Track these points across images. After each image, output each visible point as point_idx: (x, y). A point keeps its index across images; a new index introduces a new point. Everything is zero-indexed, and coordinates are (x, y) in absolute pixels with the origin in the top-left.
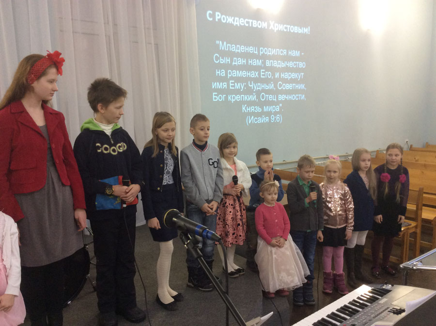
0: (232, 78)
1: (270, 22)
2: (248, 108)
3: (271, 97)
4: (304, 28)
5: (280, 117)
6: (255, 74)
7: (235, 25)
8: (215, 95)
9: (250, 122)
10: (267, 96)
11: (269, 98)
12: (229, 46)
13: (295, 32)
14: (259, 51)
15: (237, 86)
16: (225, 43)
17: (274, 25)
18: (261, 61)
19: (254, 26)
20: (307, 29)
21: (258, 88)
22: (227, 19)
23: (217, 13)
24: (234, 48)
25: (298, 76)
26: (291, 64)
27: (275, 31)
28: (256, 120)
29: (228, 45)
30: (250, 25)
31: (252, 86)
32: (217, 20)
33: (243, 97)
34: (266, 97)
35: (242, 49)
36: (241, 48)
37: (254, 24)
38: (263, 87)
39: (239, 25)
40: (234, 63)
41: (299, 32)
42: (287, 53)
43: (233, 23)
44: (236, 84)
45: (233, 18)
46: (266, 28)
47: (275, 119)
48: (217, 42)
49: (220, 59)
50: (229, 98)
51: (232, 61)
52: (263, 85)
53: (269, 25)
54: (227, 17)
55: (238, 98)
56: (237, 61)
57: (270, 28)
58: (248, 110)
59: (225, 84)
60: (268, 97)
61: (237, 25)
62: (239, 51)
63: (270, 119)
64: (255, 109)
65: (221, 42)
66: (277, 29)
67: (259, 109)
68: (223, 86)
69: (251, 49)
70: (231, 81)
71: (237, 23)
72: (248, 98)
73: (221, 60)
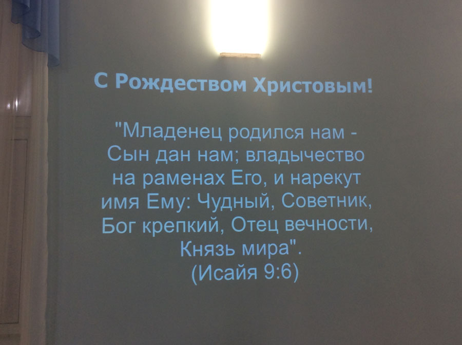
0: (152, 188)
1: (256, 79)
2: (198, 248)
3: (261, 226)
4: (355, 84)
5: (293, 269)
6: (216, 179)
7: (162, 91)
8: (107, 222)
9: (201, 278)
10: (251, 222)
11: (258, 225)
12: (147, 130)
13: (327, 91)
14: (225, 134)
15: (167, 203)
16: (137, 124)
17: (265, 84)
18: (231, 152)
19: (211, 89)
20: (363, 84)
21: (223, 207)
22: (143, 83)
23: (118, 75)
24: (159, 133)
25: (342, 178)
26: (318, 156)
27: (270, 94)
28: (219, 274)
29: (143, 128)
30: (202, 89)
31: (208, 201)
32: (118, 86)
33: (181, 225)
34: (248, 224)
35: (181, 132)
36: (178, 132)
37: (211, 85)
38: (238, 205)
39: (172, 91)
40: (158, 160)
41: (339, 91)
42: (307, 133)
43: (157, 88)
44: (163, 199)
45: (157, 80)
46: (244, 90)
47: (278, 273)
48: (118, 124)
49: (123, 155)
50: (145, 227)
51: (153, 156)
52: (238, 200)
53: (251, 85)
54: (144, 80)
55: (168, 227)
56: (168, 155)
57: (256, 90)
58: (198, 253)
59: (134, 201)
60: (255, 225)
61: (167, 92)
62: (174, 136)
63: (261, 273)
64: (216, 250)
65: (126, 124)
66: (275, 90)
67: (227, 250)
68: (129, 204)
69: (203, 132)
70: (149, 195)
71: (167, 88)
72: (195, 226)
73: (125, 155)
